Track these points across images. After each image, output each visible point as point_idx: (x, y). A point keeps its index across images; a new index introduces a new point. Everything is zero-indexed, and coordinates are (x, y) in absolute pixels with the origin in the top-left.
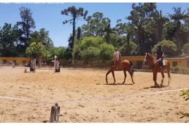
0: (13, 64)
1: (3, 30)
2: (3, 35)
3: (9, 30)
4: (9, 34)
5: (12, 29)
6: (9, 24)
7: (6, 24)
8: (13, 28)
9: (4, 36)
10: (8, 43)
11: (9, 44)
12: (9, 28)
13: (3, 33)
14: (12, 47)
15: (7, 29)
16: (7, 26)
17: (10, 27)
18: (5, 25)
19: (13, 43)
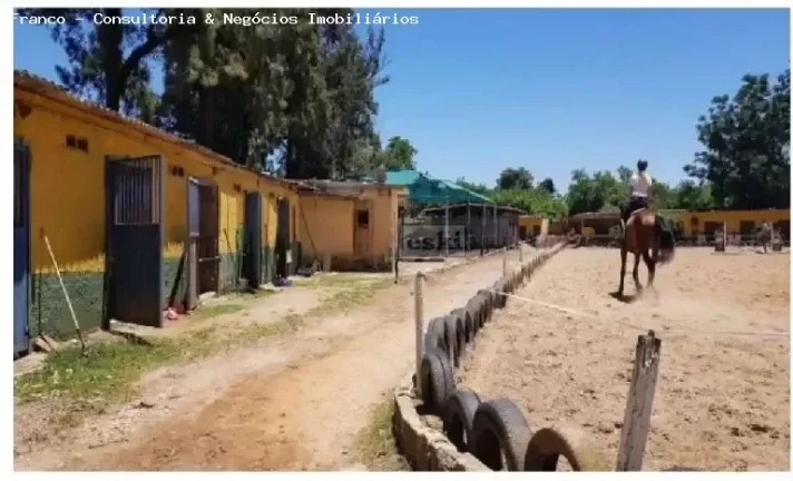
0: (772, 236)
1: (735, 104)
2: (737, 125)
3: (761, 99)
4: (763, 115)
5: (773, 94)
6: (759, 80)
7: (747, 78)
8: (777, 89)
9: (740, 129)
10: (760, 153)
11: (763, 158)
12: (759, 95)
13: (737, 115)
14: (775, 168)
15: (753, 96)
16: (749, 87)
17: (764, 89)
18: (746, 83)
19: (780, 149)
